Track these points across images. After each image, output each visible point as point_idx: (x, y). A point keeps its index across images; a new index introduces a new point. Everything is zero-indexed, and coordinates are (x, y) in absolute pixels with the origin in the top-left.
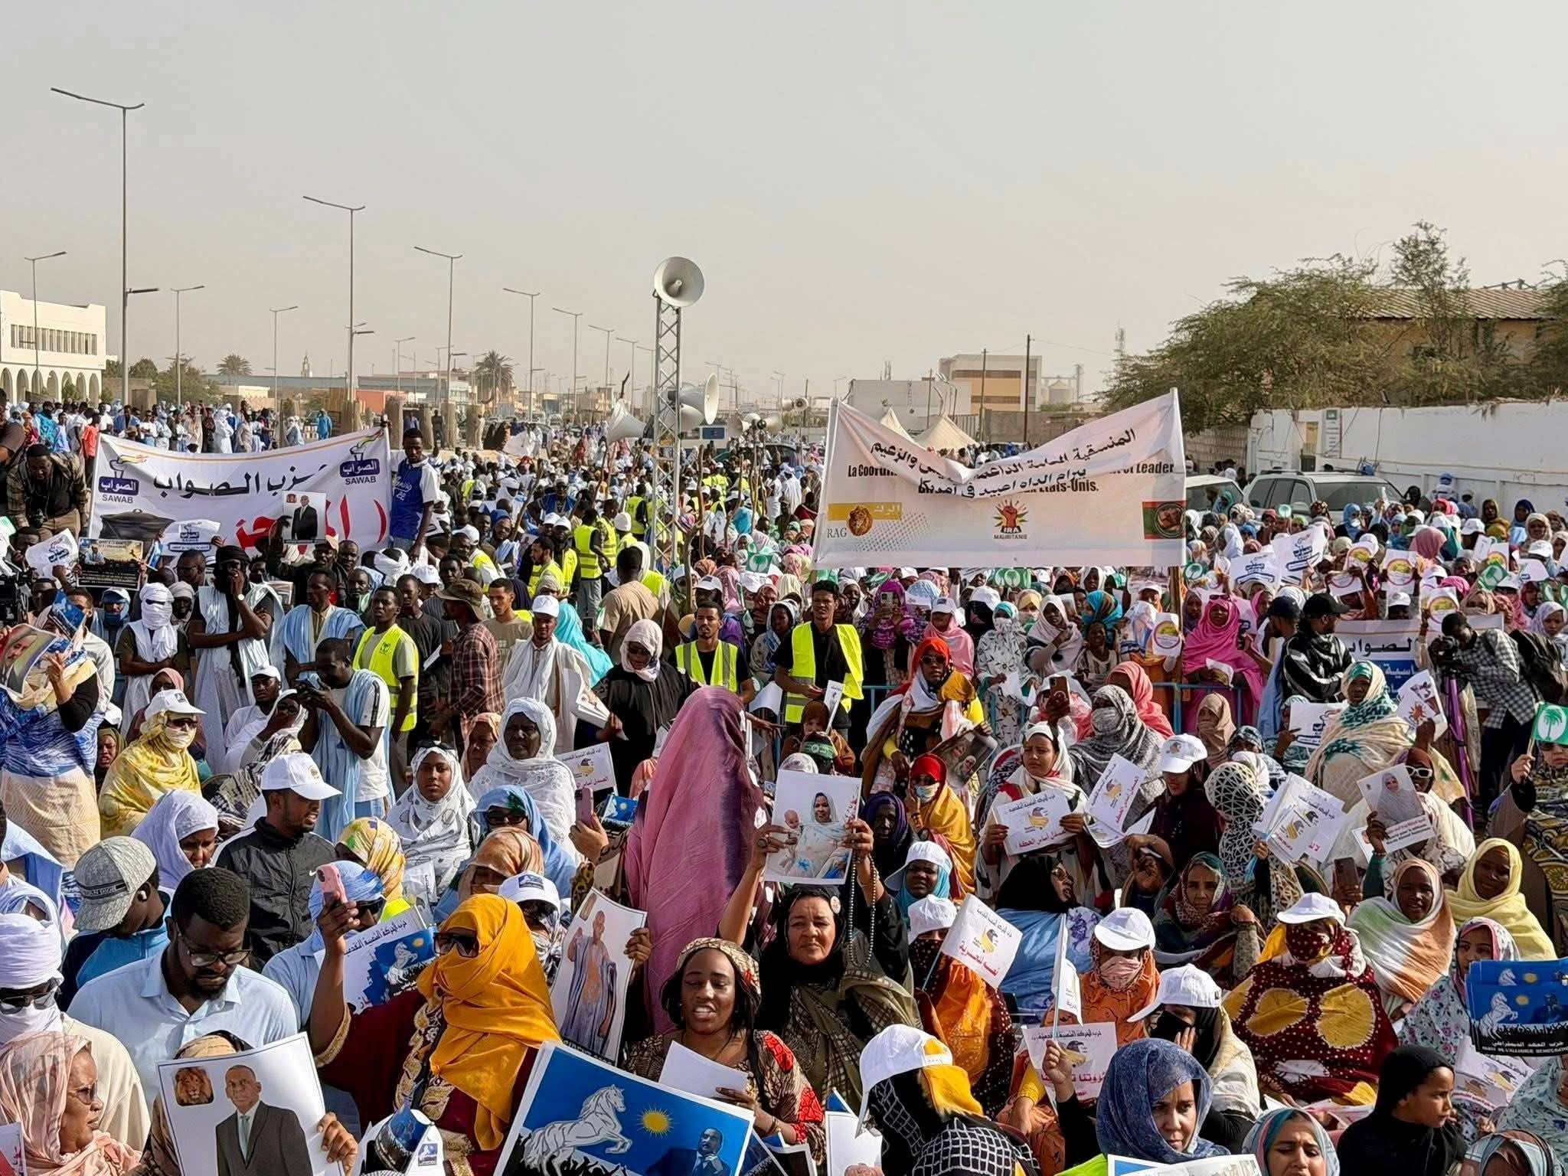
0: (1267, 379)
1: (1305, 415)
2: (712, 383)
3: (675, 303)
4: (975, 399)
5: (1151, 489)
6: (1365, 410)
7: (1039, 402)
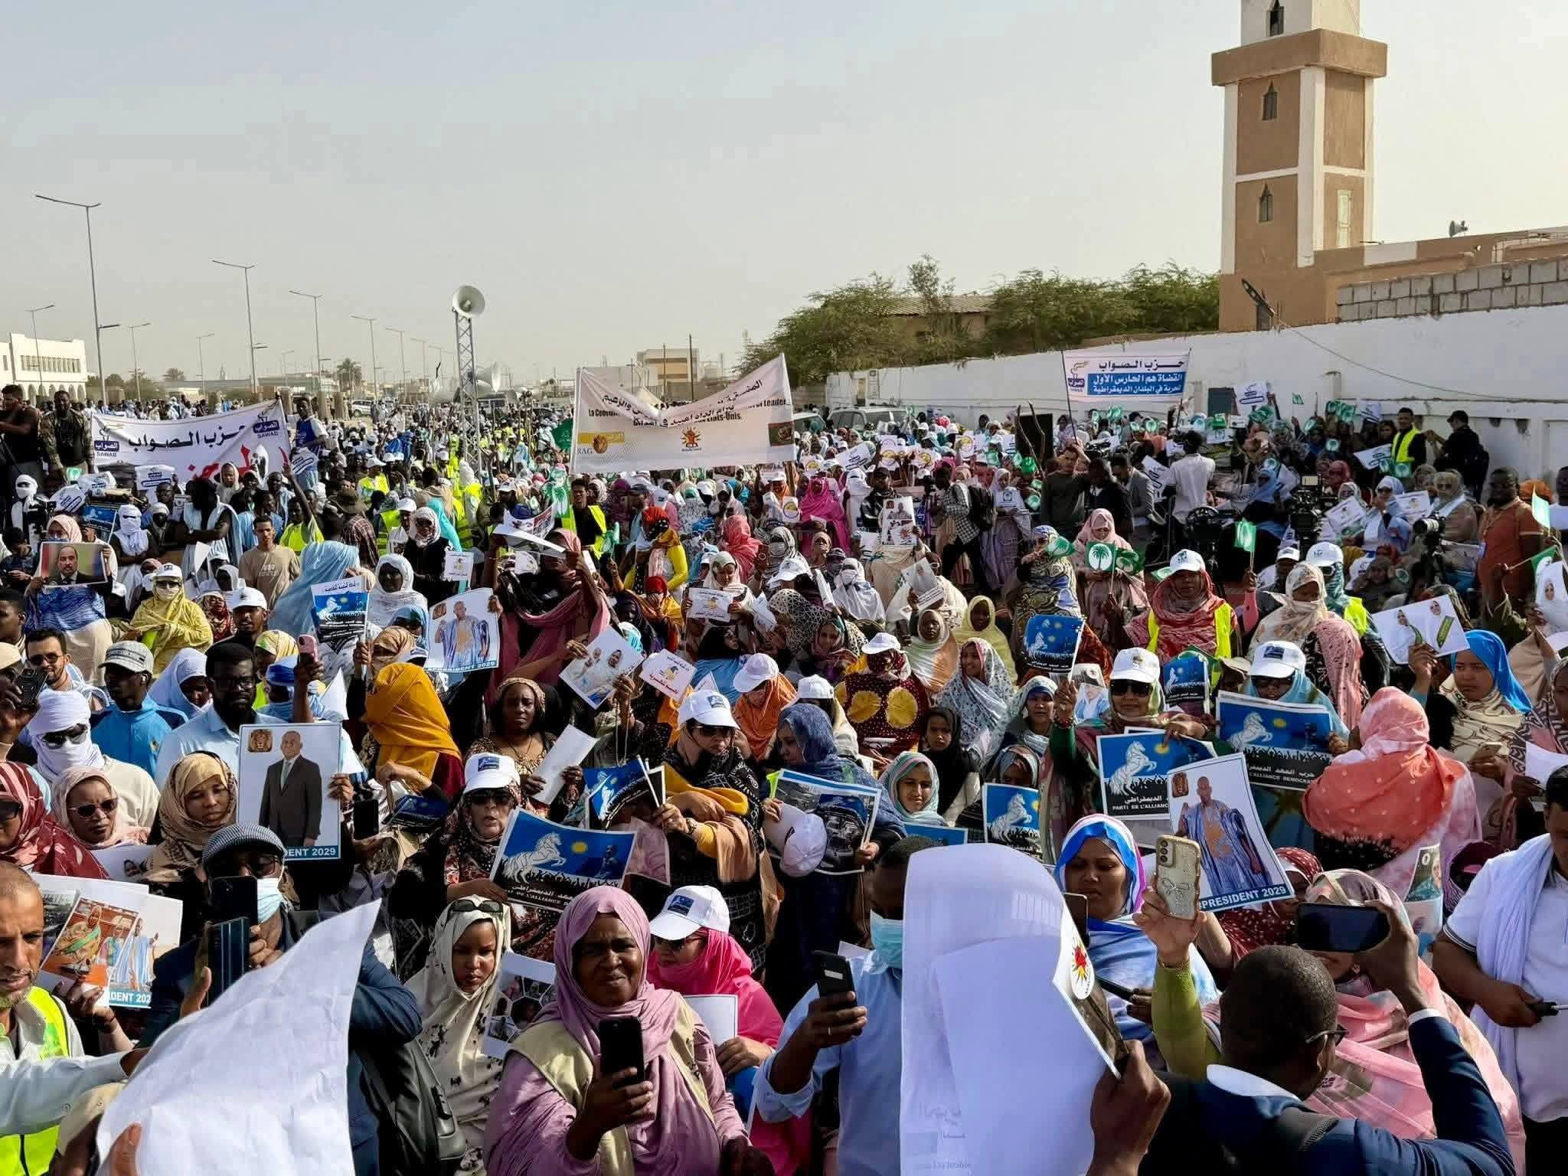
0: (834, 354)
1: (858, 374)
2: (495, 366)
3: (468, 315)
4: (660, 377)
5: (772, 415)
6: (894, 369)
7: (700, 377)
